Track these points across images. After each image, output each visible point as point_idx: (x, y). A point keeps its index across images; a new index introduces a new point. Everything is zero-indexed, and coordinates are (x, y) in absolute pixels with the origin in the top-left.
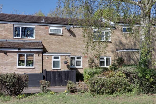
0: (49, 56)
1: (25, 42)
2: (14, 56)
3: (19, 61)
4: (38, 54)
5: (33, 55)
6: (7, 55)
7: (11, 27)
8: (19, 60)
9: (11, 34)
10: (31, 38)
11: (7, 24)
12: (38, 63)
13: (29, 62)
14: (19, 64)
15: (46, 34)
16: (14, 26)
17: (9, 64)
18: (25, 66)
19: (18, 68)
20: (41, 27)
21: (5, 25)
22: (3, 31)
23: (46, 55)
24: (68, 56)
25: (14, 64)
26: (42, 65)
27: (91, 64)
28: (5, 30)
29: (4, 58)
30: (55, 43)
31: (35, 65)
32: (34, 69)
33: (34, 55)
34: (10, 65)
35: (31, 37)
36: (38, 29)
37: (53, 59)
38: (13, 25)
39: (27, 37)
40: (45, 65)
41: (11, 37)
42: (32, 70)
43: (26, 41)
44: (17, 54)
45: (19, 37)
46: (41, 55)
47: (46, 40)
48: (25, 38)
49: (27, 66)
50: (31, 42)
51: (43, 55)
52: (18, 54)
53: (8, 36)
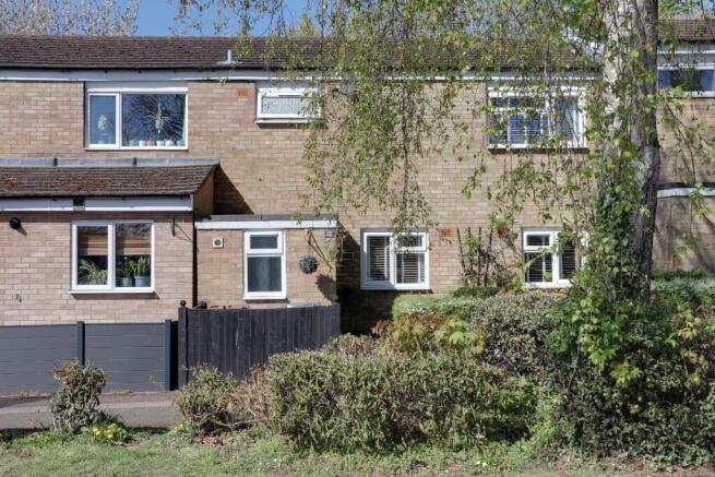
0: (226, 234)
1: (139, 165)
2: (57, 238)
3: (83, 262)
4: (168, 226)
5: (149, 230)
6: (25, 234)
7: (74, 99)
8: (81, 256)
9: (76, 129)
10: (168, 145)
11: (54, 86)
12: (174, 270)
13: (131, 263)
14: (83, 277)
15: (238, 121)
16: (89, 90)
17: (32, 276)
18: (109, 287)
19: (77, 296)
20: (217, 90)
21: (49, 90)
22: (35, 117)
23: (211, 230)
24: (322, 233)
25: (58, 273)
26: (191, 280)
27: (475, 268)
28: (48, 112)
29: (11, 245)
30: (286, 168)
31: (159, 280)
32: (155, 301)
33: (153, 228)
34: (37, 282)
35: (168, 142)
36: (202, 99)
37: (248, 251)
38: (82, 85)
39: (149, 142)
40: (208, 277)
41: (71, 147)
42: (142, 302)
43: (146, 160)
44: (67, 225)
45: (114, 142)
46: (187, 227)
47: (241, 151)
48: (141, 145)
49: (119, 284)
50: (166, 164)
51: (195, 231)
52: (75, 227)
53: (61, 142)
